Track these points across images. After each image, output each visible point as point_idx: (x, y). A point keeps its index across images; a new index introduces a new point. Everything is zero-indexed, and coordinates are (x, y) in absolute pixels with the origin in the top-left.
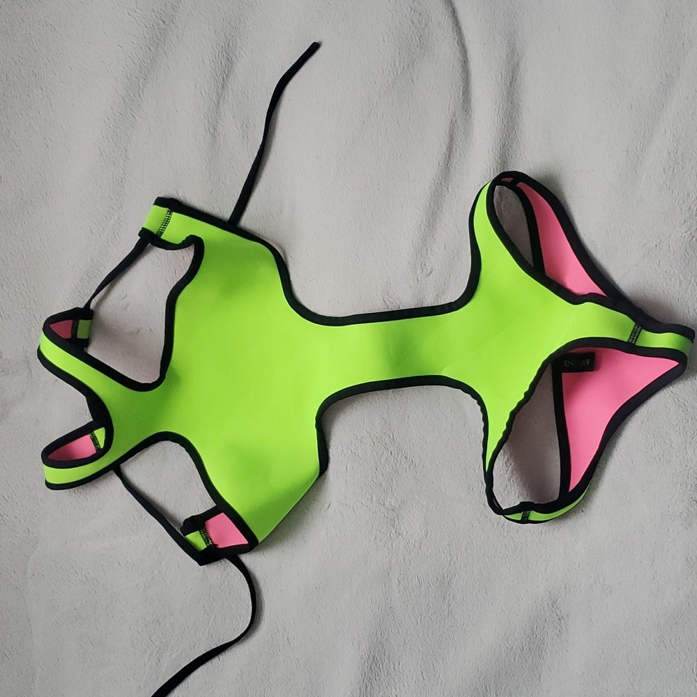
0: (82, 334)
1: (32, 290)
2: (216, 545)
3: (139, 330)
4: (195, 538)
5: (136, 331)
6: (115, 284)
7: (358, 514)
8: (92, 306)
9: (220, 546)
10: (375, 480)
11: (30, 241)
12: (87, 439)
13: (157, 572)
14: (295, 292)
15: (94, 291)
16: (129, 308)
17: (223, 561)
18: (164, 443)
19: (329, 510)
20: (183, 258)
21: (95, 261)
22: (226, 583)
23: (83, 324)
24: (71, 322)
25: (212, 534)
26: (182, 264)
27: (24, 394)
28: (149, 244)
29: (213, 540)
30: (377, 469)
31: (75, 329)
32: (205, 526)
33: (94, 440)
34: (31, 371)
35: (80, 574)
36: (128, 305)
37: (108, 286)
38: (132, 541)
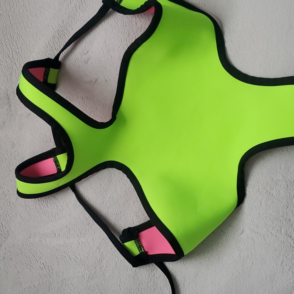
0: (51, 80)
1: (15, 44)
2: (146, 252)
3: (96, 80)
4: (131, 245)
5: (94, 80)
6: (80, 42)
7: (268, 241)
8: (60, 59)
9: (150, 253)
10: (285, 216)
11: (15, 5)
12: (50, 161)
13: (99, 268)
14: (229, 56)
15: (63, 47)
16: (90, 62)
17: (151, 265)
18: (110, 169)
19: (242, 235)
20: (136, 24)
21: (65, 23)
22: (152, 281)
23: (53, 72)
24: (44, 69)
25: (144, 243)
26: (134, 29)
27: (4, 123)
28: (111, 9)
29: (145, 249)
30: (288, 207)
31: (46, 74)
32: (139, 237)
33: (56, 162)
34: (10, 106)
35: (39, 262)
36: (89, 59)
37: (73, 43)
38: (80, 242)
